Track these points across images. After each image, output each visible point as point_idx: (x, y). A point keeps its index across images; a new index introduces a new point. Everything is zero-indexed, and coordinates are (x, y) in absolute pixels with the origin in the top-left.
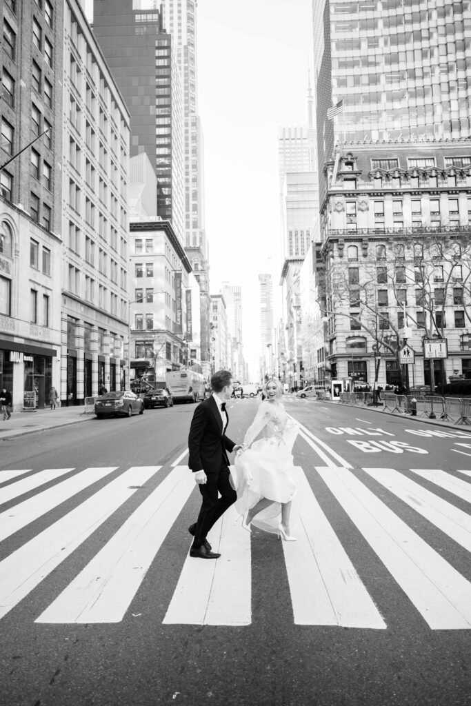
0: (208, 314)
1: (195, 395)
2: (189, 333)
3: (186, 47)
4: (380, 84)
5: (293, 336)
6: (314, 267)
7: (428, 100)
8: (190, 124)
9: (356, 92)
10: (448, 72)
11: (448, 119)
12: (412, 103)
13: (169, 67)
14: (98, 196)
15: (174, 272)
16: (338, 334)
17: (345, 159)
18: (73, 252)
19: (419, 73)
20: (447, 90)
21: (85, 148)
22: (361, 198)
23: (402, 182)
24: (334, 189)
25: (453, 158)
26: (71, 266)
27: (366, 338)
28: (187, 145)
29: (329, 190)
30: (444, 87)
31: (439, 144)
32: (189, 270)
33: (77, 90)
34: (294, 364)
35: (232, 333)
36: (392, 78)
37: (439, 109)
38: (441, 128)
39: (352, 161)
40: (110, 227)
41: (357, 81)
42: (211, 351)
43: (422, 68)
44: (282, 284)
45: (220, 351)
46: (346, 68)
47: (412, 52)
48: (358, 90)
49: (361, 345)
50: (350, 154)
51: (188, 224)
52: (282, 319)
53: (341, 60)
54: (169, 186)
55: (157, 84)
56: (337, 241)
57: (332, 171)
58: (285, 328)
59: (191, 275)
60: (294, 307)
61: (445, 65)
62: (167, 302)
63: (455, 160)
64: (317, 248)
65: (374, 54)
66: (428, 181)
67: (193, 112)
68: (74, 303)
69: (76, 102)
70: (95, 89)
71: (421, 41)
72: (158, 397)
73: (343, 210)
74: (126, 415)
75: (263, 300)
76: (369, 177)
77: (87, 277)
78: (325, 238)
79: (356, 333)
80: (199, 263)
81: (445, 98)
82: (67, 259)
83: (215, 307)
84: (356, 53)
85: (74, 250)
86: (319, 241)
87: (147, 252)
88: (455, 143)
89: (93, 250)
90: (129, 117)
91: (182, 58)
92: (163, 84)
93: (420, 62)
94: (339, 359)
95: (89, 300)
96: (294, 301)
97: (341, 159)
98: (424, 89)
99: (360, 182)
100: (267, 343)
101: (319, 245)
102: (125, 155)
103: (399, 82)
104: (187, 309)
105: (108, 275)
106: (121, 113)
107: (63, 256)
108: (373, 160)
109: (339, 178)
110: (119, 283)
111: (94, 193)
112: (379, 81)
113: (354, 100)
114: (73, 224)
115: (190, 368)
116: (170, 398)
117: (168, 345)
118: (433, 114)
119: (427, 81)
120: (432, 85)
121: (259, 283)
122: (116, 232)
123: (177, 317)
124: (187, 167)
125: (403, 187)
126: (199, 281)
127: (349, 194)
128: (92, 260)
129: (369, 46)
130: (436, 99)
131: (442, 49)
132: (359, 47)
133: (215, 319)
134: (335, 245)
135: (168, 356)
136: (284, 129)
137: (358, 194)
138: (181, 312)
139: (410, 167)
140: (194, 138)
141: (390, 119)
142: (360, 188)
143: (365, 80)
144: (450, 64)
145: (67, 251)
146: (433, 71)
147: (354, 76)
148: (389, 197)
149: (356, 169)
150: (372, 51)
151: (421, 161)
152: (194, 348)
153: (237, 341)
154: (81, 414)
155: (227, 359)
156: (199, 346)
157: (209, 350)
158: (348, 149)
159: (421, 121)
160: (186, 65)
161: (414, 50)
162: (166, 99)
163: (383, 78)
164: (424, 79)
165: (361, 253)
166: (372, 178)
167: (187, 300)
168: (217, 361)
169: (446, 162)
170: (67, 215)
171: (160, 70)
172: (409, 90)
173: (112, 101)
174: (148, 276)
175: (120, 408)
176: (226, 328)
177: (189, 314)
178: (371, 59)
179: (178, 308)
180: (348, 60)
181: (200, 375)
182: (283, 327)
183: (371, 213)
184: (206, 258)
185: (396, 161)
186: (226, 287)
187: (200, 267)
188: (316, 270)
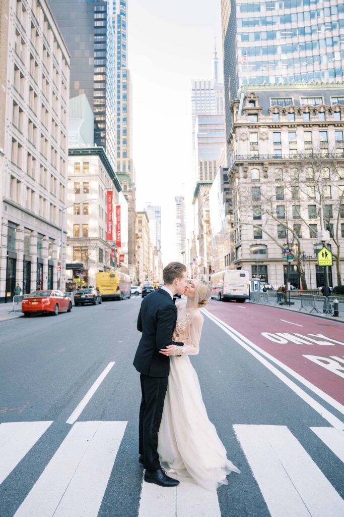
0: (134, 226)
1: (122, 293)
2: (119, 241)
3: (119, 16)
4: (276, 39)
5: (203, 245)
6: (221, 188)
7: (316, 52)
8: (121, 76)
9: (256, 46)
10: (332, 29)
11: (333, 67)
12: (303, 54)
13: (105, 27)
14: (40, 119)
15: (106, 190)
16: (244, 242)
17: (249, 97)
18: (15, 165)
19: (308, 30)
20: (331, 43)
21: (29, 76)
22: (262, 130)
23: (296, 116)
24: (239, 122)
25: (337, 98)
26: (12, 178)
27: (266, 246)
28: (119, 92)
29: (235, 122)
30: (329, 42)
31: (326, 87)
32: (119, 189)
33: (22, 26)
34: (205, 268)
35: (154, 243)
36: (286, 34)
37: (324, 59)
38: (326, 75)
39: (254, 99)
40: (51, 147)
41: (257, 37)
42: (137, 257)
43: (311, 26)
44: (194, 203)
45: (144, 257)
46: (248, 26)
47: (302, 14)
48: (258, 44)
49: (262, 252)
50: (253, 94)
51: (119, 154)
52: (194, 232)
53: (244, 20)
54: (104, 122)
55: (95, 41)
56: (242, 164)
57: (238, 108)
58: (196, 238)
59: (121, 194)
60: (204, 222)
61: (330, 24)
62: (101, 215)
63: (339, 99)
64: (225, 172)
65: (271, 15)
66: (317, 116)
67: (124, 66)
68: (15, 210)
69: (21, 35)
70: (39, 28)
71: (309, 5)
72: (87, 295)
73: (247, 139)
74: (52, 314)
75: (178, 217)
76: (268, 112)
77: (28, 188)
78: (232, 163)
79: (259, 241)
80: (128, 185)
81: (330, 50)
82: (9, 171)
83: (140, 222)
84: (256, 14)
85: (16, 163)
86: (226, 166)
87: (84, 173)
88: (339, 86)
89: (34, 165)
90: (70, 57)
91: (116, 25)
92: (100, 40)
93: (309, 22)
94: (244, 263)
95: (29, 208)
96: (204, 216)
97: (245, 98)
98: (312, 43)
99: (261, 116)
100: (182, 251)
101: (226, 169)
102: (65, 88)
103: (292, 37)
104: (117, 222)
105: (48, 188)
106: (62, 53)
107: (5, 168)
108: (272, 99)
109: (244, 113)
110: (58, 195)
111: (36, 116)
112: (275, 37)
113: (255, 52)
114: (16, 141)
115: (119, 269)
116: (98, 296)
117: (101, 250)
118: (320, 63)
119: (315, 37)
120: (318, 40)
121: (175, 203)
122: (56, 152)
123: (108, 228)
124: (119, 109)
125: (297, 120)
126: (127, 199)
127: (252, 126)
128: (33, 173)
129: (267, 9)
130: (322, 51)
131: (327, 11)
132: (259, 10)
133: (140, 231)
134: (241, 168)
135: (101, 260)
136: (196, 82)
137: (260, 126)
138: (112, 223)
139: (303, 105)
140: (125, 87)
141: (285, 67)
142: (261, 121)
143: (264, 36)
144: (333, 23)
145: (9, 163)
146: (319, 29)
147: (255, 32)
148: (285, 129)
149: (257, 106)
150: (269, 13)
151: (311, 99)
152: (122, 254)
153: (158, 249)
154: (10, 312)
155: (149, 263)
156: (127, 252)
157: (135, 255)
158: (251, 89)
159: (310, 69)
160: (119, 30)
161: (303, 13)
162: (102, 52)
163: (278, 35)
164: (313, 35)
165: (262, 174)
166: (271, 113)
167: (117, 214)
168: (141, 264)
169: (332, 101)
170: (10, 132)
171: (98, 29)
172: (300, 44)
173: (54, 42)
174: (85, 193)
175: (46, 306)
176: (149, 239)
177: (118, 225)
178: (269, 20)
179: (110, 220)
180: (250, 20)
181: (127, 276)
182: (195, 238)
183: (271, 142)
184: (133, 181)
185: (290, 100)
186: (149, 206)
187: (128, 188)
188: (223, 190)
